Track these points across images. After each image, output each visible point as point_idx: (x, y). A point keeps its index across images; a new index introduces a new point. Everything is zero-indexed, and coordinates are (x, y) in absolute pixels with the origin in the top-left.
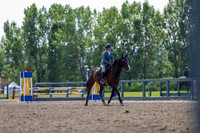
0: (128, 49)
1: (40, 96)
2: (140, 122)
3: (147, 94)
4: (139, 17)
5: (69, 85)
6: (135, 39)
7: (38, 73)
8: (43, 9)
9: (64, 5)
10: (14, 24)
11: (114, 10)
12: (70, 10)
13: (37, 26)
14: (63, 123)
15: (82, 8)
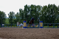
0: (50, 16)
1: (28, 27)
2: (52, 34)
3: (54, 27)
4: (52, 8)
5: (35, 24)
6: (51, 13)
7: (28, 21)
8: (29, 6)
9: (34, 5)
10: (22, 9)
11: (46, 6)
12: (36, 6)
13: (27, 10)
14: (34, 34)
15: (38, 6)
